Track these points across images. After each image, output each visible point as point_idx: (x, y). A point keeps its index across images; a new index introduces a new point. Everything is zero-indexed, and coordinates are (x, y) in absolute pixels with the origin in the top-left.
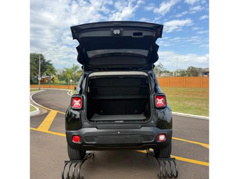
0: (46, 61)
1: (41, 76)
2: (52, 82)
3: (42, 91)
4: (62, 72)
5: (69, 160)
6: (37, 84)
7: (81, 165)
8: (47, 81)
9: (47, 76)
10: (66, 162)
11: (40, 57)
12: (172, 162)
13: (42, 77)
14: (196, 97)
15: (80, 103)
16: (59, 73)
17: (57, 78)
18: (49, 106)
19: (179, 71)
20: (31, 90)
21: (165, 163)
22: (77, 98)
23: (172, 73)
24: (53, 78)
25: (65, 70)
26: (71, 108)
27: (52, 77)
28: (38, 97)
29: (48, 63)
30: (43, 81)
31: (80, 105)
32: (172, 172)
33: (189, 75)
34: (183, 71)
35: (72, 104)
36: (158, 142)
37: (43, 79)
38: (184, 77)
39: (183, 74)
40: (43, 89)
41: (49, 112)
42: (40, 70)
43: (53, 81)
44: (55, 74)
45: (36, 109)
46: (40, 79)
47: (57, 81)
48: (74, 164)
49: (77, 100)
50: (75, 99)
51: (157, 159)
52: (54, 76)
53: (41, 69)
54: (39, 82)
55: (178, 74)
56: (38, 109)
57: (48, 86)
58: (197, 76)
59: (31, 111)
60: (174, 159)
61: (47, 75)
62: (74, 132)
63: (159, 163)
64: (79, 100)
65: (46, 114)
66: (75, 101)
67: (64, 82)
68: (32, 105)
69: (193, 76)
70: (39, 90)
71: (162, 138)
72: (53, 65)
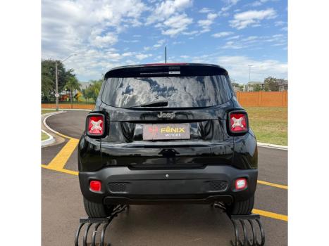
0: (67, 70)
1: (59, 91)
2: (75, 100)
3: (60, 112)
4: (88, 86)
5: (87, 217)
6: (54, 102)
7: (107, 225)
8: (68, 99)
9: (68, 92)
10: (83, 222)
11: (57, 65)
12: (254, 221)
13: (62, 93)
14: (277, 120)
15: (101, 125)
16: (84, 88)
17: (82, 95)
18: (68, 133)
19: (252, 84)
20: (43, 112)
21: (243, 224)
22: (96, 118)
23: (242, 87)
24: (76, 95)
25: (92, 84)
26: (87, 135)
27: (74, 93)
28: (55, 120)
29: (68, 73)
30: (63, 99)
31: (101, 129)
32: (254, 239)
33: (266, 90)
34: (258, 85)
35: (88, 127)
36: (234, 191)
37: (63, 96)
38: (260, 92)
39: (257, 88)
40: (62, 109)
41: (67, 140)
42: (57, 84)
43: (77, 99)
44: (79, 89)
45: (49, 137)
46: (57, 95)
47: (81, 98)
48: (94, 225)
49: (96, 120)
50: (92, 119)
51: (230, 217)
52: (77, 92)
53: (59, 83)
54: (57, 101)
55: (251, 89)
56: (51, 137)
57: (70, 105)
58: (277, 90)
59: (42, 140)
60: (258, 216)
61: (68, 90)
62: (92, 174)
63: (234, 223)
64: (100, 121)
65: (63, 145)
66: (93, 122)
67: (91, 100)
68: (44, 132)
69: (272, 91)
70: (57, 110)
71: (241, 184)
72: (76, 76)
